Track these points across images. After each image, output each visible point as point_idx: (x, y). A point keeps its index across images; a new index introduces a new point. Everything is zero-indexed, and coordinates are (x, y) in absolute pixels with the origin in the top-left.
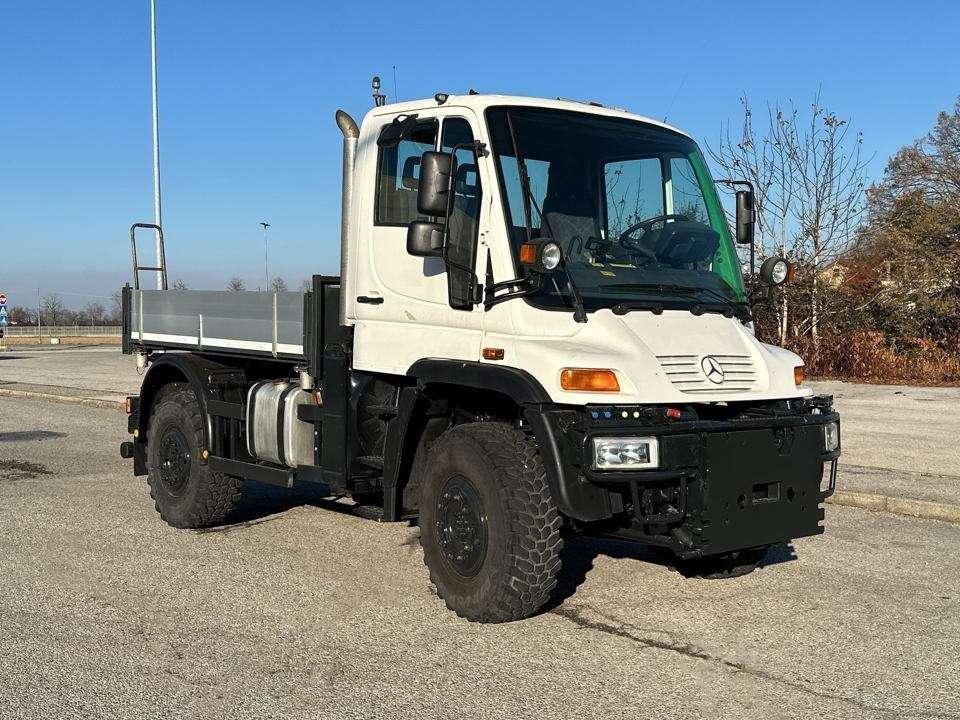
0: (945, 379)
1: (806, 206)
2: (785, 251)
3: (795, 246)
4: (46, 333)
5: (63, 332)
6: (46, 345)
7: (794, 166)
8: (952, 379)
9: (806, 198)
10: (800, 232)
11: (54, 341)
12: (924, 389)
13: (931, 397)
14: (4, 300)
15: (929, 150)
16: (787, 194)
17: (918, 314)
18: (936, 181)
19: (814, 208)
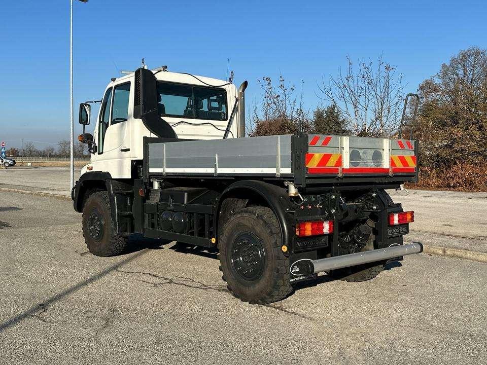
0: (438, 187)
1: (377, 107)
2: (367, 127)
3: (371, 125)
4: (25, 160)
5: (34, 160)
6: (25, 166)
7: (370, 88)
8: (441, 187)
9: (376, 103)
10: (374, 118)
11: (29, 164)
12: (427, 191)
13: (430, 195)
14: (4, 144)
15: (438, 81)
16: (367, 100)
17: (432, 157)
18: (441, 95)
19: (380, 107)
